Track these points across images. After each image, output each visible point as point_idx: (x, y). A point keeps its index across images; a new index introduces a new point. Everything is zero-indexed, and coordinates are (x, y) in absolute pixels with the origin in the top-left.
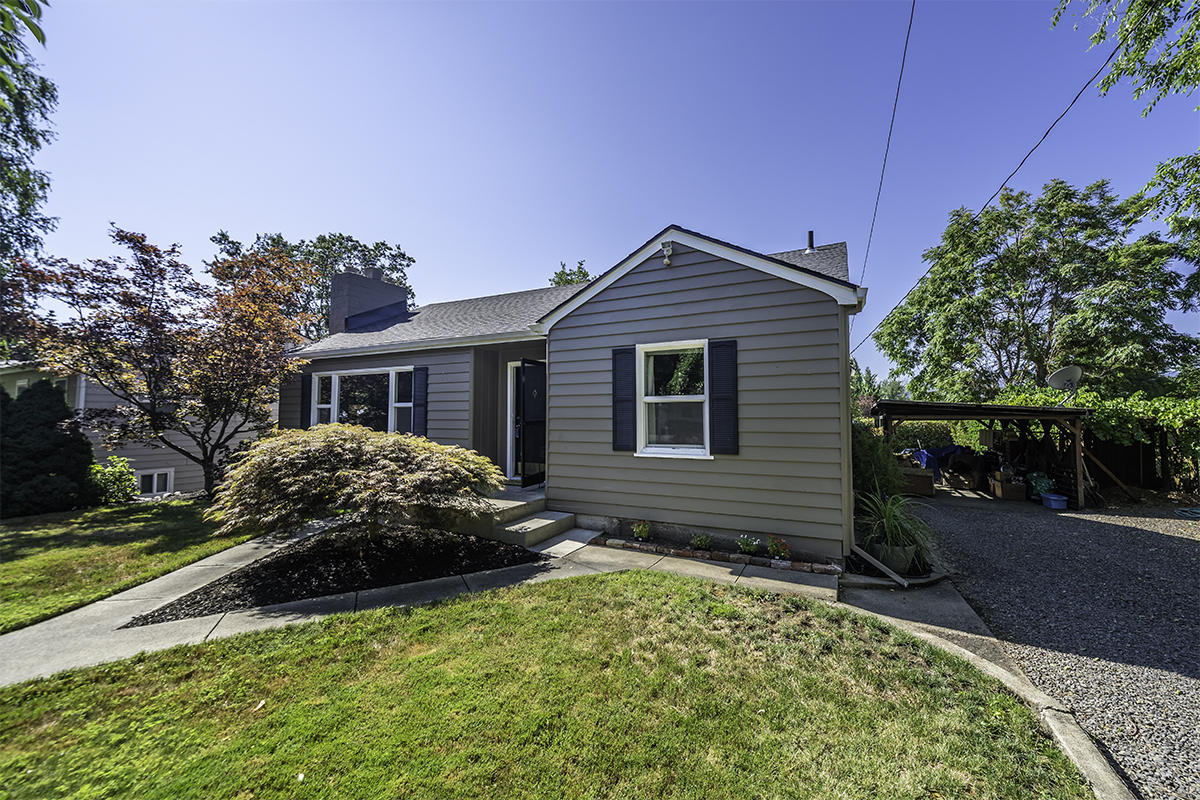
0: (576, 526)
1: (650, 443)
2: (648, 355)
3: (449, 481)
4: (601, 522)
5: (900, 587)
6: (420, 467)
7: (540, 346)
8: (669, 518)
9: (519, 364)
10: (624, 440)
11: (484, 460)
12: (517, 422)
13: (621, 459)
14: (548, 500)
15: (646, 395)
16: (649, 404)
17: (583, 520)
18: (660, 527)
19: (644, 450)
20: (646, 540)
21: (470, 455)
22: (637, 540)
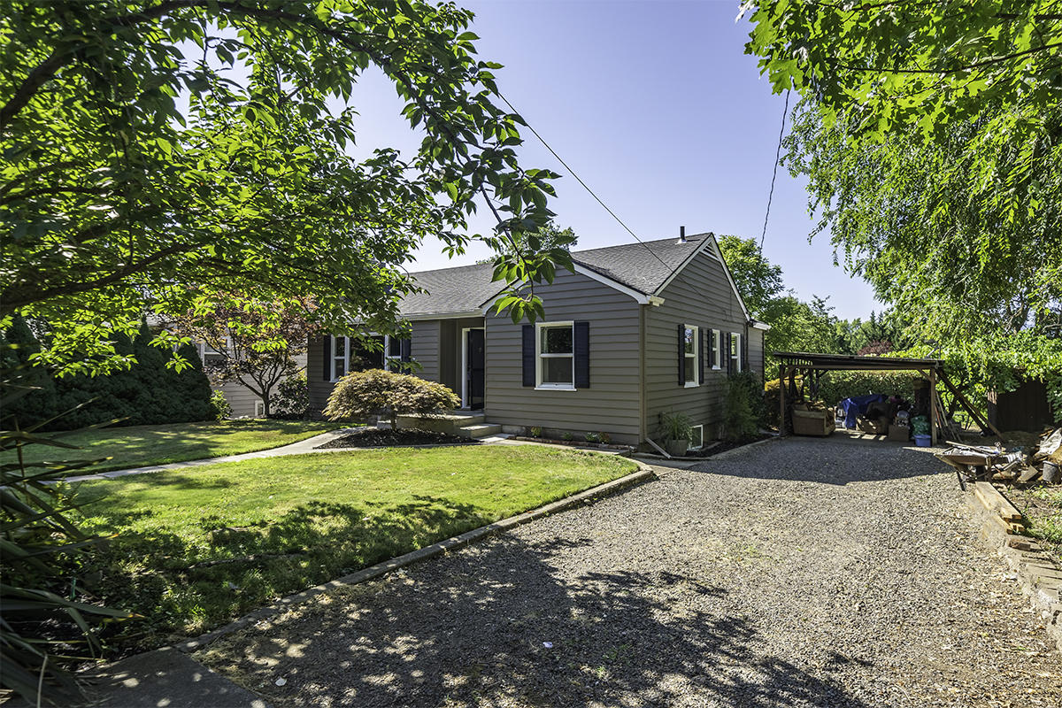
0: (502, 432)
1: (544, 381)
2: (543, 329)
3: (432, 399)
4: (516, 429)
5: (666, 459)
6: (418, 391)
7: (481, 320)
8: (553, 425)
9: (469, 329)
10: (529, 381)
11: (449, 390)
12: (468, 369)
13: (527, 391)
14: (486, 417)
15: (542, 353)
16: (544, 359)
17: (506, 428)
18: (548, 431)
19: (540, 386)
20: (539, 437)
21: (441, 387)
22: (533, 437)
